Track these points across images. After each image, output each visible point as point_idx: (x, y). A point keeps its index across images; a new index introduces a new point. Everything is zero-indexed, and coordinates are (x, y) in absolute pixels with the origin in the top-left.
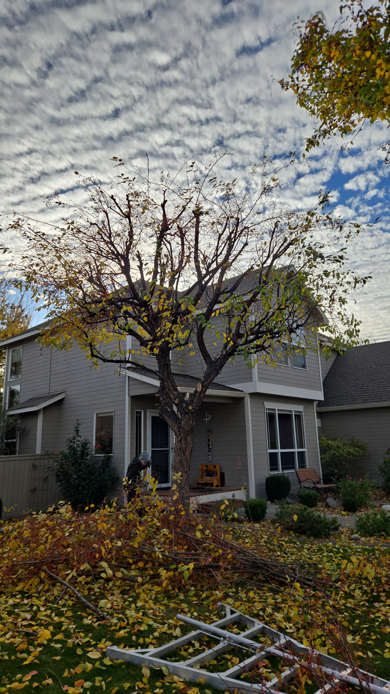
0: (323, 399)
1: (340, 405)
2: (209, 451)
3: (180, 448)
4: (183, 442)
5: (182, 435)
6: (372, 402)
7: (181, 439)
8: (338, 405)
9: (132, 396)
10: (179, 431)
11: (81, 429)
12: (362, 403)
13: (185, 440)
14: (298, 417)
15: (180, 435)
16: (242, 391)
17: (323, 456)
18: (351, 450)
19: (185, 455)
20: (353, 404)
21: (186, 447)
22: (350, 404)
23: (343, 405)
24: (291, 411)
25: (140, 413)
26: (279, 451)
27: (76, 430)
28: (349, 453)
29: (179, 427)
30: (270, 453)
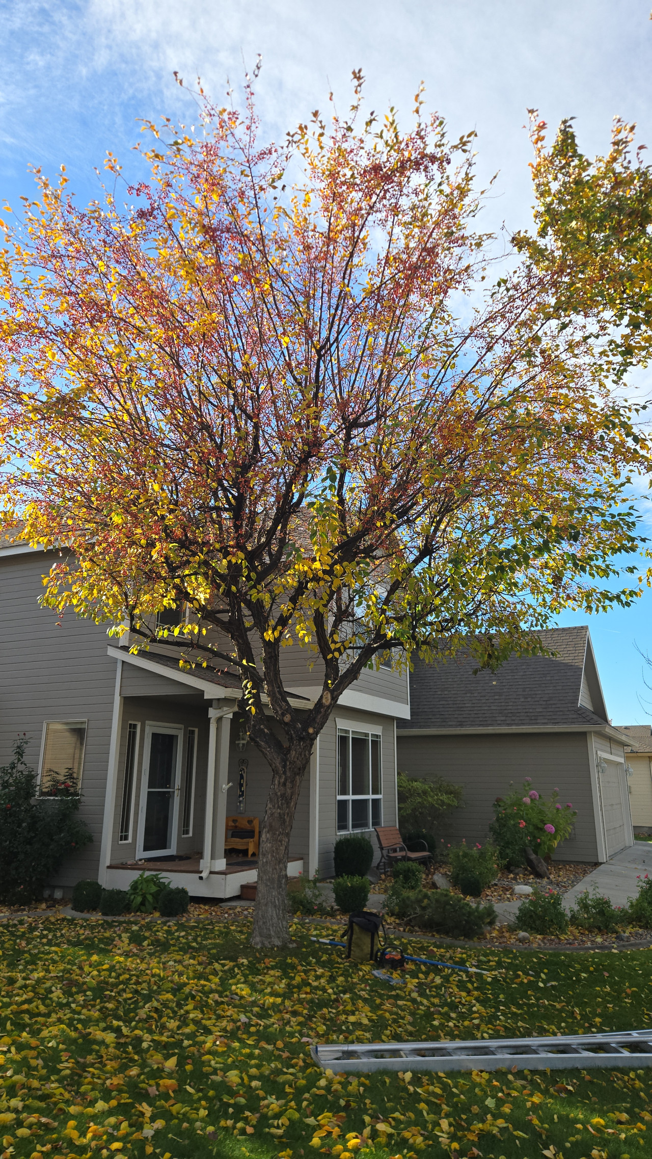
0: (409, 717)
1: (424, 727)
2: (242, 795)
3: (283, 796)
4: (289, 785)
5: (288, 774)
6: (472, 725)
7: (286, 780)
8: (420, 727)
9: (125, 698)
10: (284, 766)
11: (28, 750)
12: (456, 726)
13: (292, 782)
14: (375, 744)
15: (285, 773)
16: (308, 700)
17: (402, 805)
18: (444, 797)
19: (288, 807)
20: (444, 726)
21: (292, 794)
22: (440, 726)
23: (429, 727)
24: (367, 735)
25: (135, 726)
26: (350, 797)
27: (18, 753)
28: (443, 803)
29: (284, 761)
30: (339, 801)
